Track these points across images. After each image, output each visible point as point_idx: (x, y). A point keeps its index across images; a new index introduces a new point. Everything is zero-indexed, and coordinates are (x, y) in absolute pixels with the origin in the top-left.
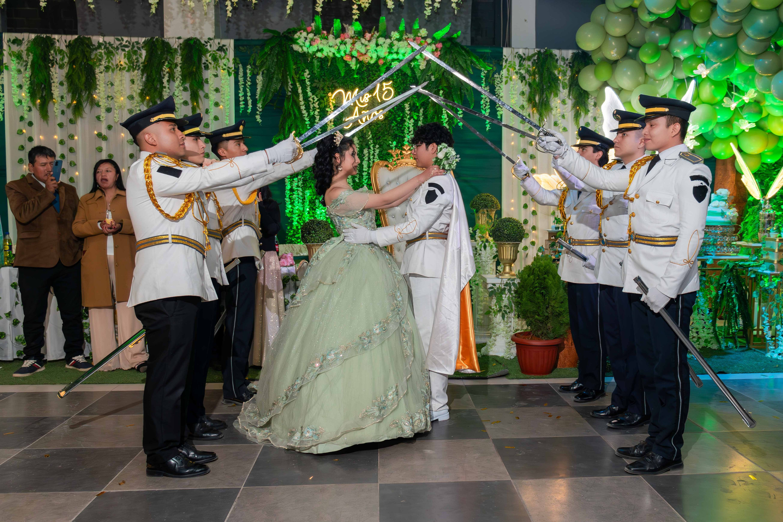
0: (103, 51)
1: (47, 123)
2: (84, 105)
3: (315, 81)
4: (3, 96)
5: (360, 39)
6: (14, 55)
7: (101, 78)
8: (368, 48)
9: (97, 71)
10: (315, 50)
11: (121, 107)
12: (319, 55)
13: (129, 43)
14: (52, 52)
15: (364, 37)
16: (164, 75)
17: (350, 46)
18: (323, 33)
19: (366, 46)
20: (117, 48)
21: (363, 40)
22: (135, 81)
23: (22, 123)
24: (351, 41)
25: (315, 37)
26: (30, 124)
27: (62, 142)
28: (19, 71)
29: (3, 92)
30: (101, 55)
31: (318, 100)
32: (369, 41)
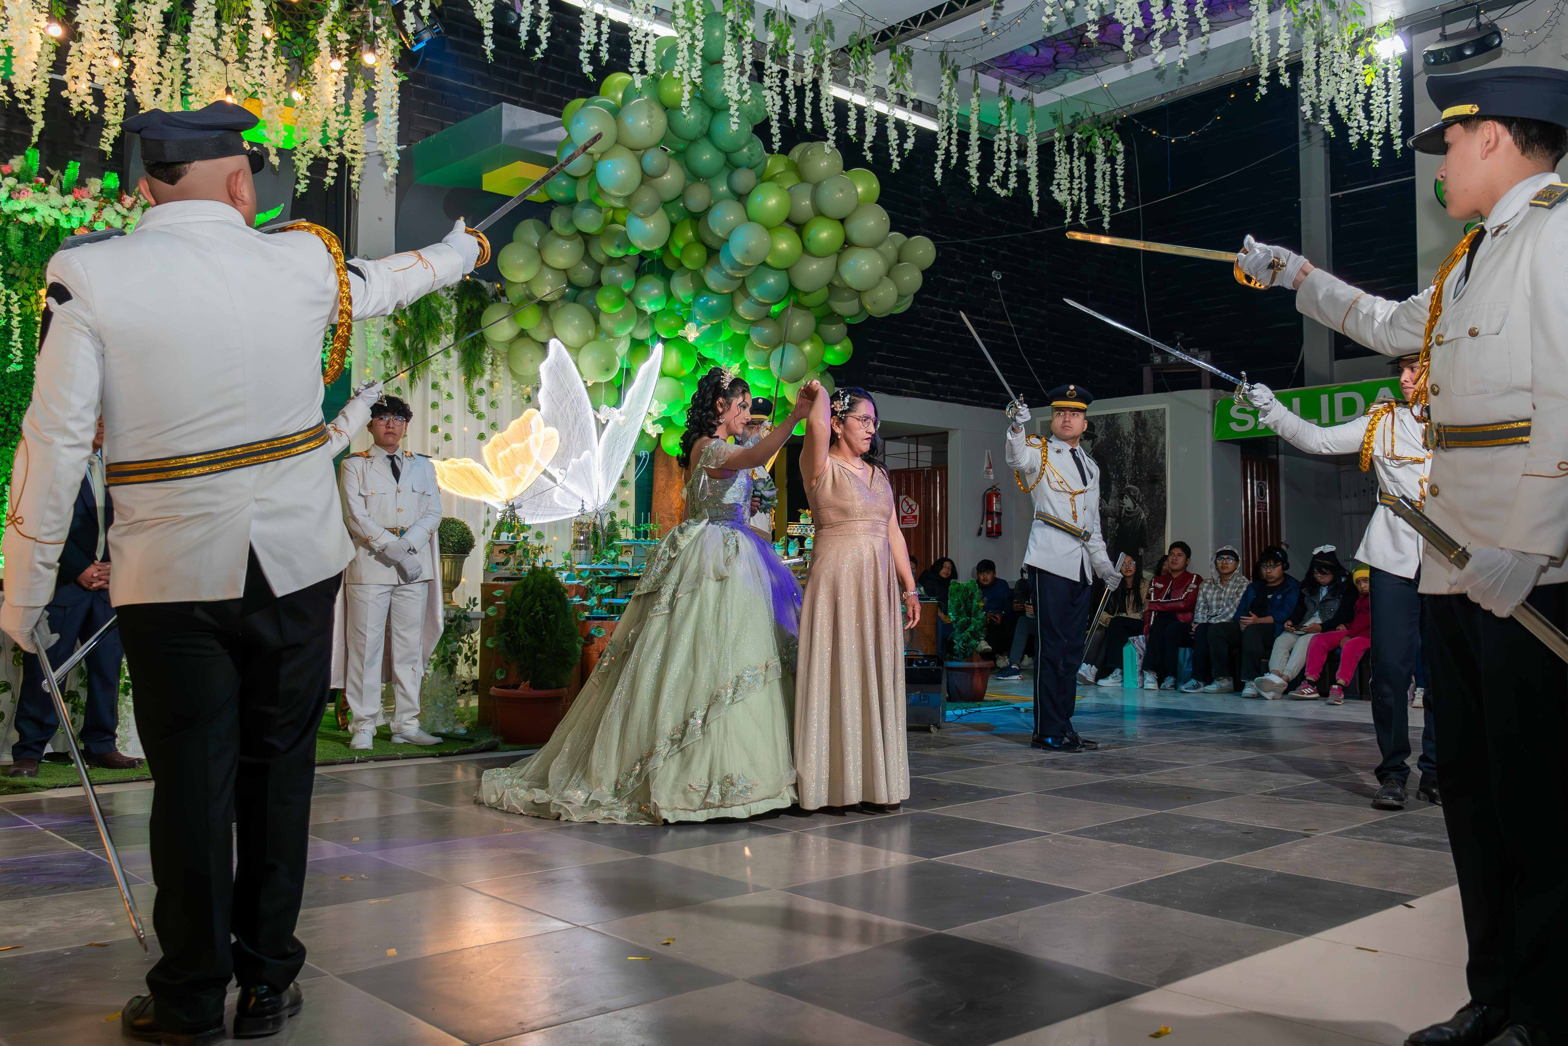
3: (15, 264)
5: (112, 204)
8: (128, 221)
10: (20, 209)
12: (26, 218)
15: (120, 200)
17: (93, 212)
18: (37, 182)
19: (124, 217)
21: (118, 207)
24: (96, 204)
25: (20, 186)
31: (19, 300)
32: (130, 209)
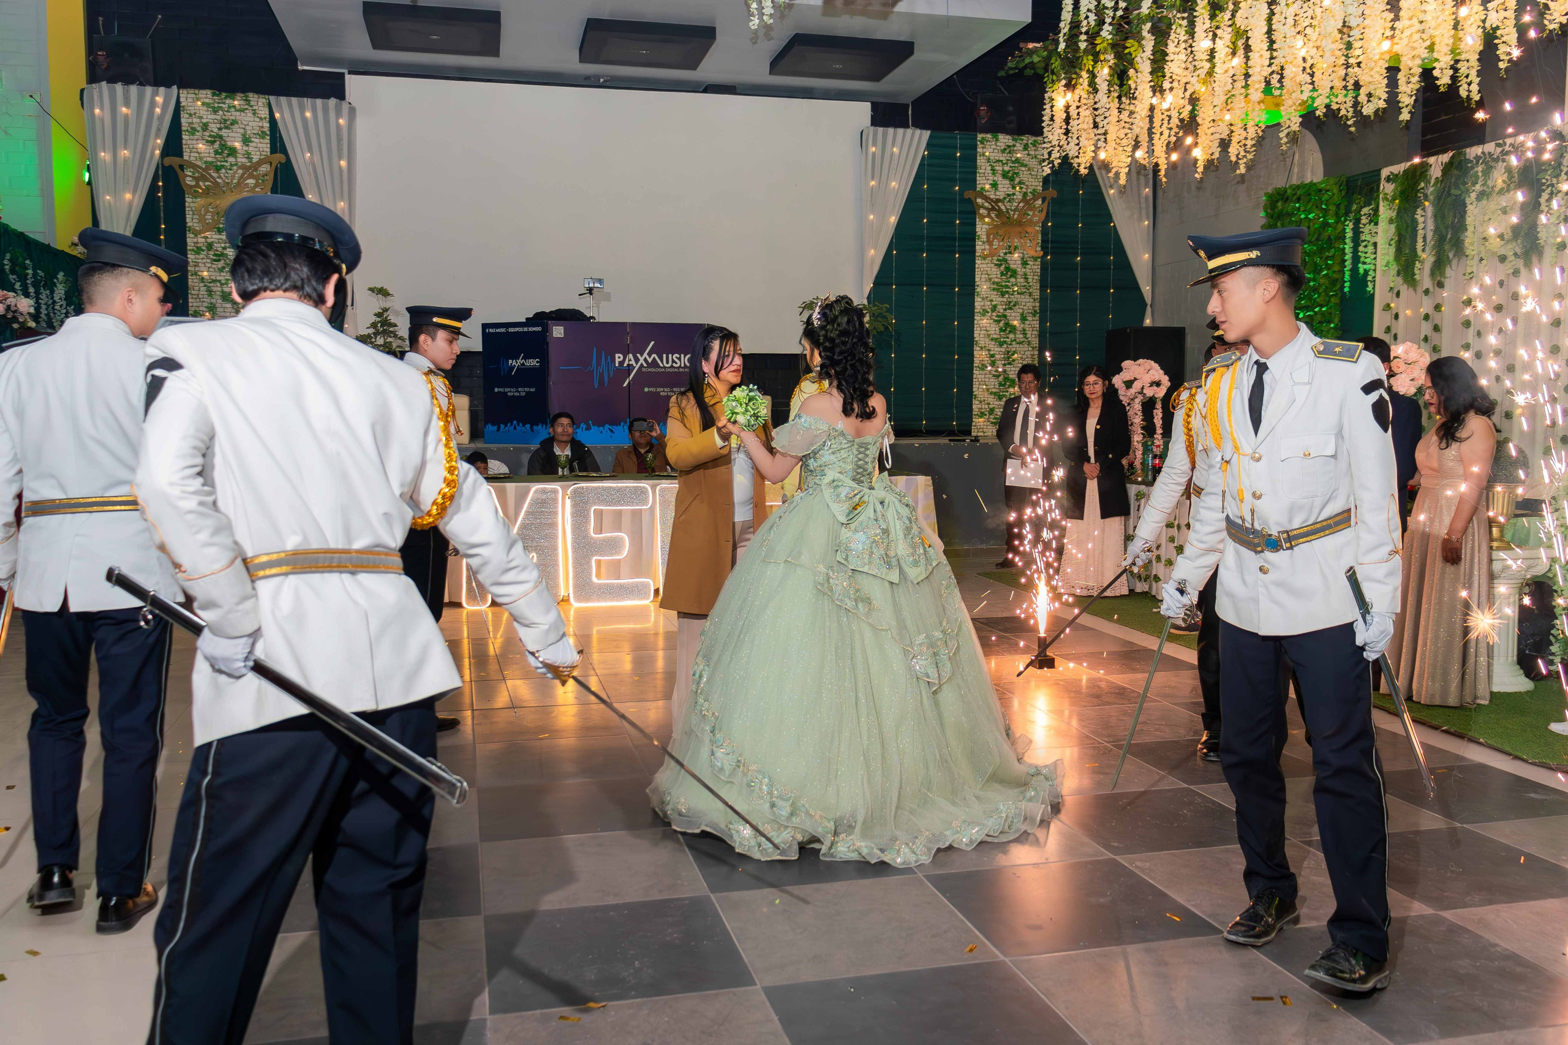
0: (1480, 169)
1: (1415, 290)
2: (1451, 255)
4: (1375, 258)
6: (1387, 199)
7: (1473, 212)
9: (1468, 201)
11: (1494, 253)
13: (1513, 147)
14: (1422, 185)
16: (1544, 191)
20: (1497, 160)
22: (1508, 209)
23: (1390, 294)
26: (1398, 294)
27: (1427, 317)
28: (1391, 221)
29: (1375, 253)
30: (1477, 177)
